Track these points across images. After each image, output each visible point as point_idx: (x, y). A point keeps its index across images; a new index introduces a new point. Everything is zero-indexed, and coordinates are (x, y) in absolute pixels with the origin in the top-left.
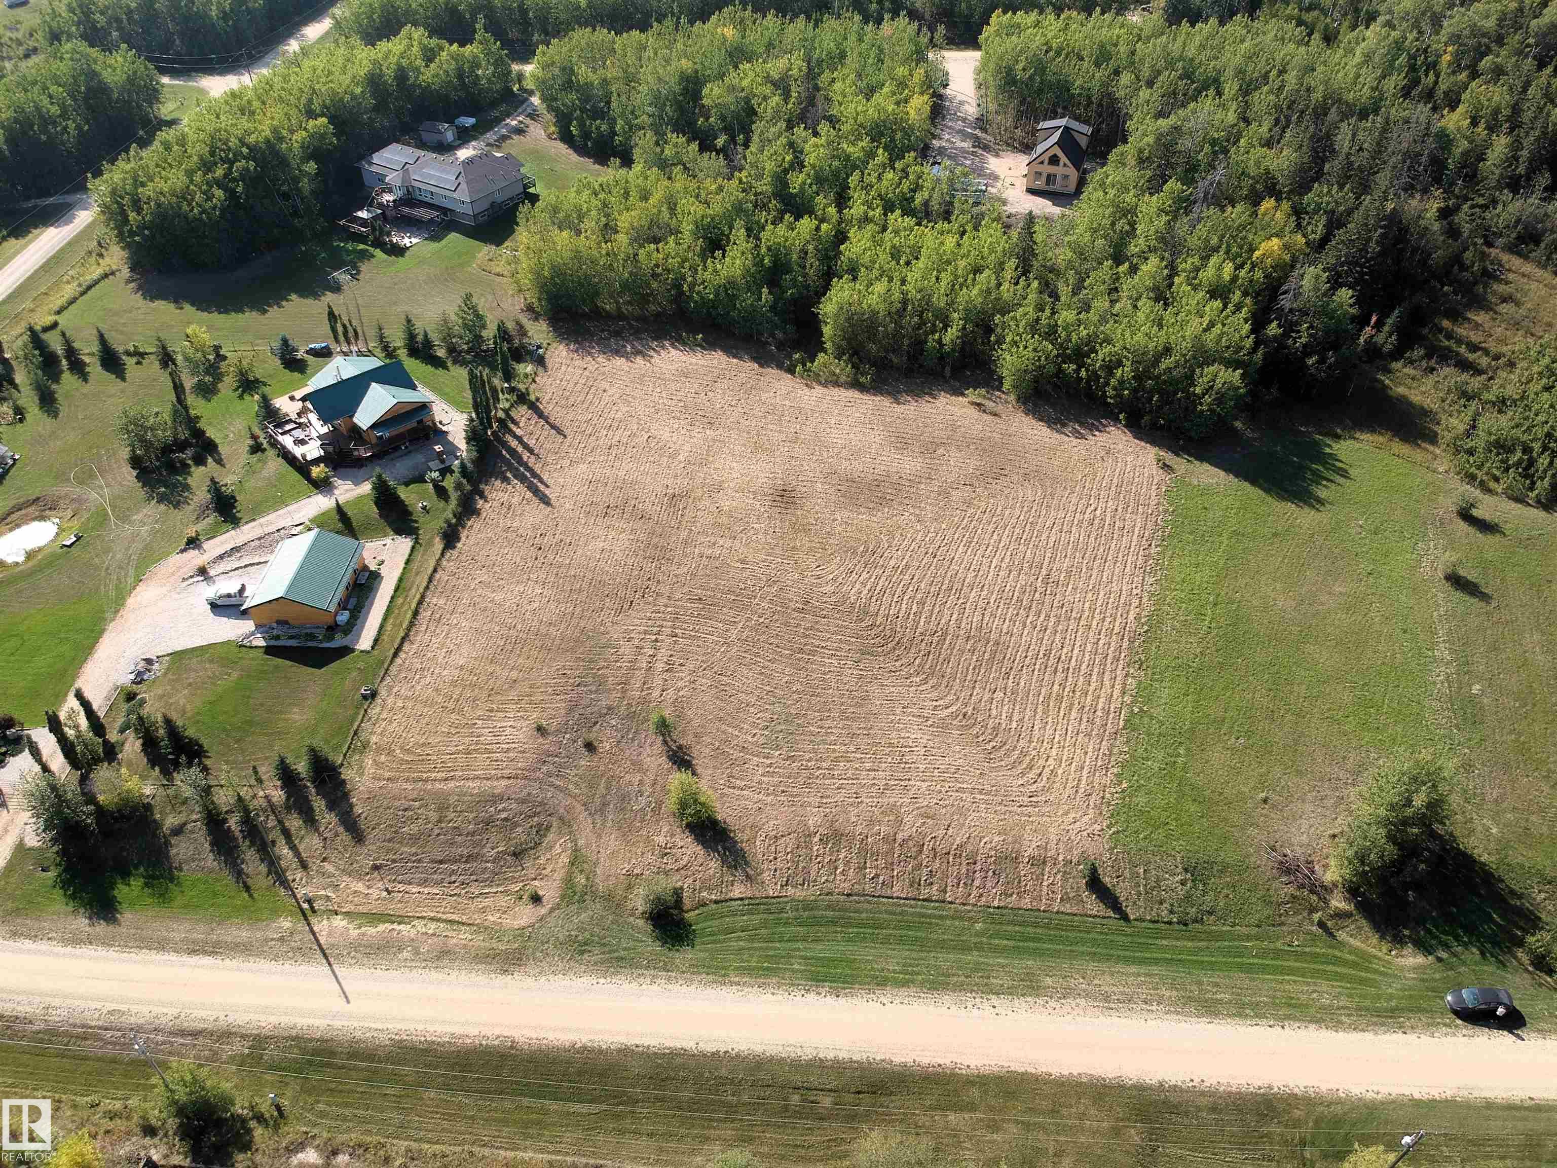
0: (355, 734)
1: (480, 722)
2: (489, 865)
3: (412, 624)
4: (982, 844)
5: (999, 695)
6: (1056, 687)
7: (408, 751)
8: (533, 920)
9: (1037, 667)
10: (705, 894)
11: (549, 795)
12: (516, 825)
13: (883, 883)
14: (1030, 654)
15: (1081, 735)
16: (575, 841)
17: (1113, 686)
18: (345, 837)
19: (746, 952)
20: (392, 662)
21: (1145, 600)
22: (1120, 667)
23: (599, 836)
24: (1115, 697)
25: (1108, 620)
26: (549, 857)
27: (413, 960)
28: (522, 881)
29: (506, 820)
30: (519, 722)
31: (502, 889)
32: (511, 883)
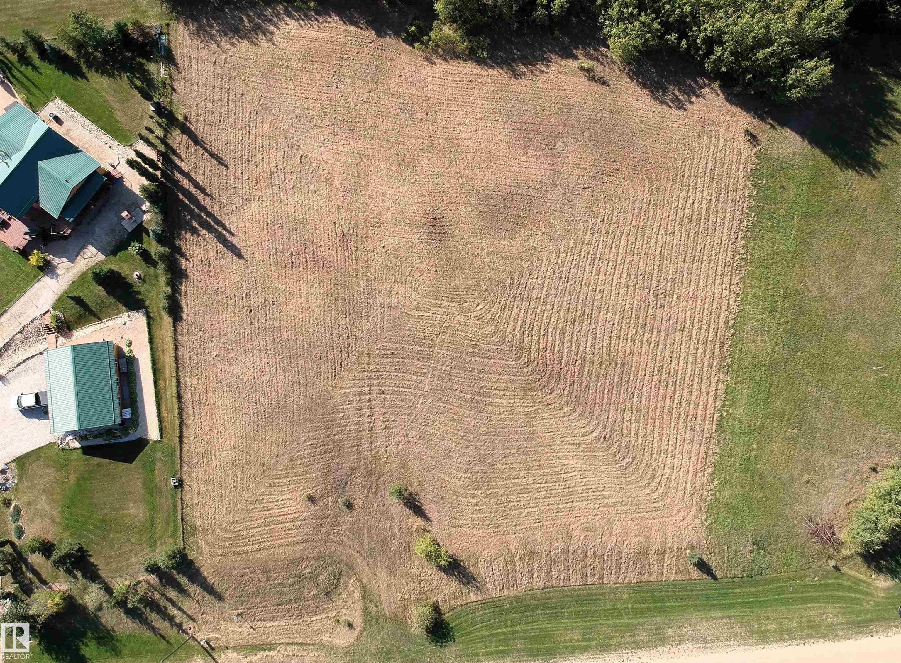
0: (183, 520)
1: (265, 497)
2: (310, 602)
3: (181, 410)
4: (625, 546)
5: (627, 414)
6: (668, 401)
7: (225, 530)
8: (352, 641)
9: (654, 383)
10: (452, 603)
11: (333, 549)
12: (318, 575)
13: (564, 579)
14: (647, 372)
15: (687, 442)
16: (360, 581)
17: (708, 394)
18: (209, 598)
19: (487, 639)
20: (181, 450)
21: (732, 301)
22: (714, 373)
23: (375, 574)
24: (710, 403)
25: (705, 327)
26: (347, 593)
28: (335, 610)
29: (311, 573)
30: (293, 494)
31: (324, 616)
32: (329, 611)
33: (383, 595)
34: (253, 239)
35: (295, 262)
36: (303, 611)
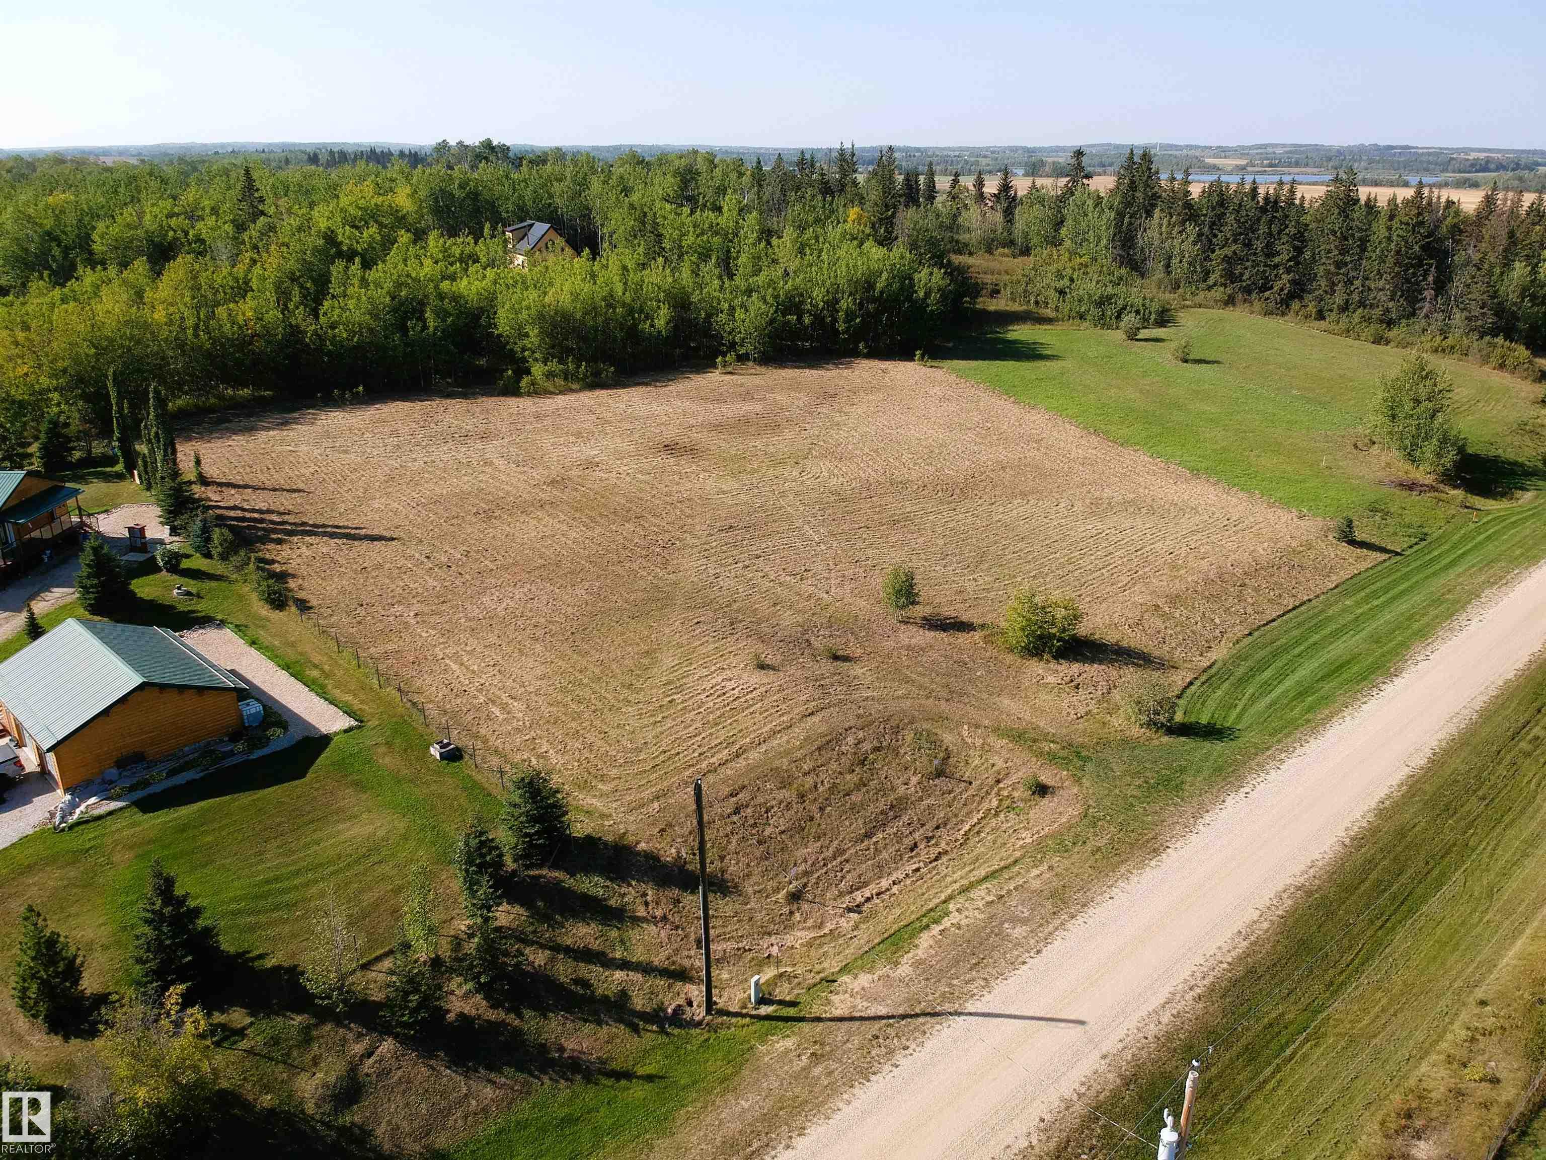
16: (978, 726)
18: (690, 897)
20: (423, 717)
26: (978, 753)
27: (1041, 925)
28: (988, 793)
29: (877, 749)
30: (728, 674)
31: (981, 815)
32: (980, 803)
33: (1041, 724)
34: (397, 522)
35: (488, 516)
36: (930, 826)
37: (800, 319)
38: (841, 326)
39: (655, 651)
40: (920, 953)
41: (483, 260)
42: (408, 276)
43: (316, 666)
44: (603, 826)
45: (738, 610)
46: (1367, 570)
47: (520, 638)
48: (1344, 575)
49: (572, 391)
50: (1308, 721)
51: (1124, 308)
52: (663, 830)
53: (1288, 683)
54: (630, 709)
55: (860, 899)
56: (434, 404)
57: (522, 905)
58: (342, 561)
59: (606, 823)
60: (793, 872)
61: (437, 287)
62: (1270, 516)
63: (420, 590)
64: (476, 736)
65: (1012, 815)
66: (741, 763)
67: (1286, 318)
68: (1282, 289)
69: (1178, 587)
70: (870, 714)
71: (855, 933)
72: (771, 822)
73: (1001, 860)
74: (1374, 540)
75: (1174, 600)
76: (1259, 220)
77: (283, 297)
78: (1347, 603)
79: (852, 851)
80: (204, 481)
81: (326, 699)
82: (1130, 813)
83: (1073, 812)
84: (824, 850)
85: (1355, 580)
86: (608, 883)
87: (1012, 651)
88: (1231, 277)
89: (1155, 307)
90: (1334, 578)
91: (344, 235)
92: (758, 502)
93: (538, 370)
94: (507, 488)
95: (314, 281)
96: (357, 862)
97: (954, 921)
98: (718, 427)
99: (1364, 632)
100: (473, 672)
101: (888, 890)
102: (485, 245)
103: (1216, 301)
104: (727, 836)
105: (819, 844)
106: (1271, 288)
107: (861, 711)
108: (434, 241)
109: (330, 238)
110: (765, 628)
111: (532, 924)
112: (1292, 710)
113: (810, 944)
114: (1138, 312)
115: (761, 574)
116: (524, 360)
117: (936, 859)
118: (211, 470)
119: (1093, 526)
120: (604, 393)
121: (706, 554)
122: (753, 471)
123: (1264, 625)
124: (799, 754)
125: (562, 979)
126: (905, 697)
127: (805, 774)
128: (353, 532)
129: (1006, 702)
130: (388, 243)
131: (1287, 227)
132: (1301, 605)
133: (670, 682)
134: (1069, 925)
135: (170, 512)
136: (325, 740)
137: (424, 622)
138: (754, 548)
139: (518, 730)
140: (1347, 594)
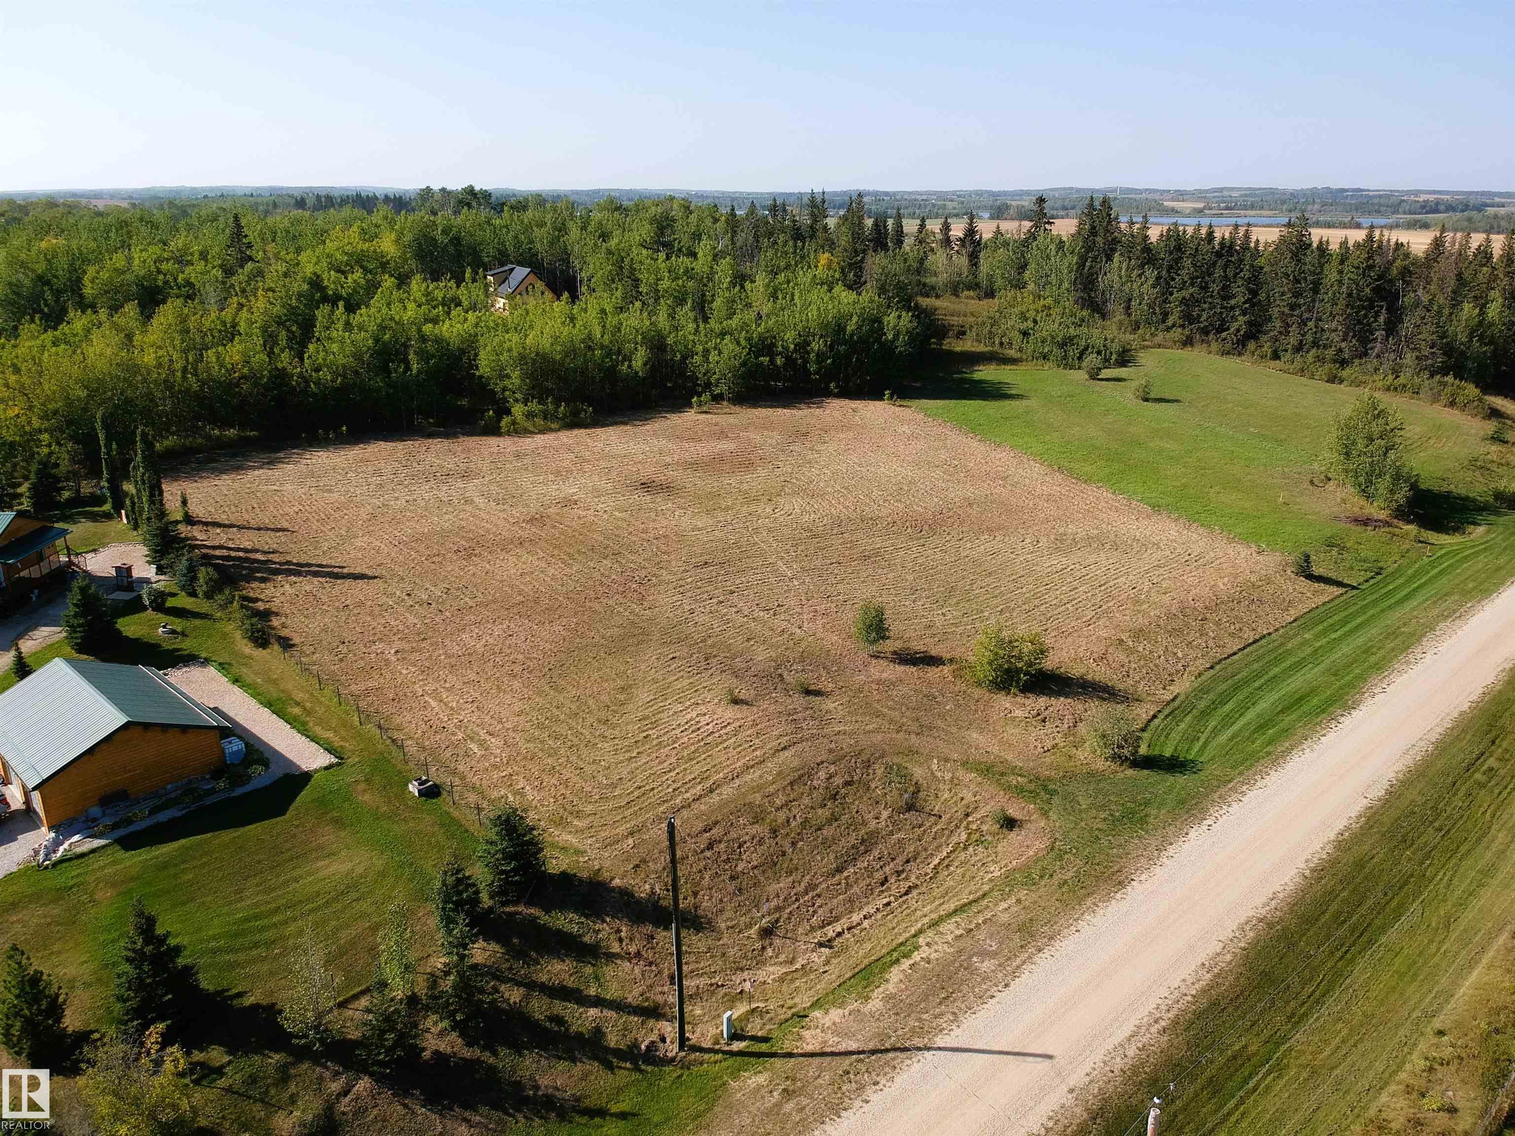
1: (652, 732)
11: (850, 741)
16: (948, 760)
18: (664, 933)
20: (403, 754)
26: (947, 787)
27: (1009, 959)
28: (957, 827)
29: (848, 784)
30: (702, 709)
31: (950, 848)
32: (949, 837)
33: (1009, 758)
34: (379, 559)
35: (469, 554)
36: (900, 860)
37: (772, 361)
38: (813, 368)
39: (630, 686)
40: (891, 988)
41: (465, 303)
42: (392, 319)
43: (298, 704)
44: (578, 862)
45: (713, 646)
46: (1324, 604)
47: (498, 675)
48: (1303, 608)
49: (551, 430)
50: (1269, 754)
51: (1086, 348)
52: (637, 866)
53: (1250, 715)
54: (606, 745)
55: (831, 934)
56: (417, 443)
57: (498, 942)
58: (325, 599)
59: (581, 859)
60: (765, 908)
61: (419, 330)
62: (1230, 551)
63: (401, 627)
64: (454, 773)
65: (980, 849)
66: (715, 798)
67: (1243, 358)
68: (1238, 330)
69: (1141, 621)
70: (842, 749)
71: (827, 968)
72: (744, 857)
73: (970, 893)
74: (1332, 575)
75: (1138, 634)
76: (1214, 264)
77: (270, 340)
78: (1307, 636)
79: (824, 886)
80: (189, 520)
81: (308, 737)
82: (1094, 846)
83: (1040, 845)
84: (796, 884)
85: (1311, 615)
86: (583, 920)
87: (980, 685)
88: (1188, 318)
89: (1115, 347)
90: (1292, 612)
91: (330, 279)
92: (732, 539)
93: (518, 410)
94: (488, 526)
95: (300, 327)
96: (336, 899)
97: (924, 956)
98: (694, 465)
99: (1323, 665)
100: (452, 709)
101: (859, 924)
102: (467, 288)
103: (1175, 342)
104: (700, 871)
105: (791, 879)
106: (1228, 329)
107: (833, 746)
108: (417, 285)
109: (316, 283)
110: (739, 663)
111: (508, 960)
112: (1253, 743)
113: (781, 980)
114: (1099, 353)
115: (734, 610)
116: (505, 401)
117: (906, 893)
118: (197, 509)
119: (1057, 561)
120: (582, 431)
121: (681, 590)
122: (728, 508)
123: (1225, 659)
124: (771, 789)
125: (537, 1016)
126: (877, 731)
127: (777, 809)
128: (336, 570)
129: (975, 735)
130: (372, 287)
131: (1241, 271)
132: (1261, 639)
133: (645, 718)
134: (1036, 959)
135: (156, 551)
136: (306, 777)
137: (404, 659)
138: (728, 583)
139: (495, 766)
140: (1305, 627)
